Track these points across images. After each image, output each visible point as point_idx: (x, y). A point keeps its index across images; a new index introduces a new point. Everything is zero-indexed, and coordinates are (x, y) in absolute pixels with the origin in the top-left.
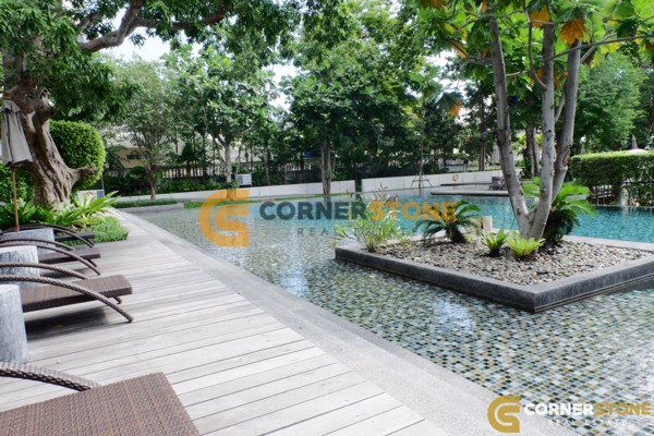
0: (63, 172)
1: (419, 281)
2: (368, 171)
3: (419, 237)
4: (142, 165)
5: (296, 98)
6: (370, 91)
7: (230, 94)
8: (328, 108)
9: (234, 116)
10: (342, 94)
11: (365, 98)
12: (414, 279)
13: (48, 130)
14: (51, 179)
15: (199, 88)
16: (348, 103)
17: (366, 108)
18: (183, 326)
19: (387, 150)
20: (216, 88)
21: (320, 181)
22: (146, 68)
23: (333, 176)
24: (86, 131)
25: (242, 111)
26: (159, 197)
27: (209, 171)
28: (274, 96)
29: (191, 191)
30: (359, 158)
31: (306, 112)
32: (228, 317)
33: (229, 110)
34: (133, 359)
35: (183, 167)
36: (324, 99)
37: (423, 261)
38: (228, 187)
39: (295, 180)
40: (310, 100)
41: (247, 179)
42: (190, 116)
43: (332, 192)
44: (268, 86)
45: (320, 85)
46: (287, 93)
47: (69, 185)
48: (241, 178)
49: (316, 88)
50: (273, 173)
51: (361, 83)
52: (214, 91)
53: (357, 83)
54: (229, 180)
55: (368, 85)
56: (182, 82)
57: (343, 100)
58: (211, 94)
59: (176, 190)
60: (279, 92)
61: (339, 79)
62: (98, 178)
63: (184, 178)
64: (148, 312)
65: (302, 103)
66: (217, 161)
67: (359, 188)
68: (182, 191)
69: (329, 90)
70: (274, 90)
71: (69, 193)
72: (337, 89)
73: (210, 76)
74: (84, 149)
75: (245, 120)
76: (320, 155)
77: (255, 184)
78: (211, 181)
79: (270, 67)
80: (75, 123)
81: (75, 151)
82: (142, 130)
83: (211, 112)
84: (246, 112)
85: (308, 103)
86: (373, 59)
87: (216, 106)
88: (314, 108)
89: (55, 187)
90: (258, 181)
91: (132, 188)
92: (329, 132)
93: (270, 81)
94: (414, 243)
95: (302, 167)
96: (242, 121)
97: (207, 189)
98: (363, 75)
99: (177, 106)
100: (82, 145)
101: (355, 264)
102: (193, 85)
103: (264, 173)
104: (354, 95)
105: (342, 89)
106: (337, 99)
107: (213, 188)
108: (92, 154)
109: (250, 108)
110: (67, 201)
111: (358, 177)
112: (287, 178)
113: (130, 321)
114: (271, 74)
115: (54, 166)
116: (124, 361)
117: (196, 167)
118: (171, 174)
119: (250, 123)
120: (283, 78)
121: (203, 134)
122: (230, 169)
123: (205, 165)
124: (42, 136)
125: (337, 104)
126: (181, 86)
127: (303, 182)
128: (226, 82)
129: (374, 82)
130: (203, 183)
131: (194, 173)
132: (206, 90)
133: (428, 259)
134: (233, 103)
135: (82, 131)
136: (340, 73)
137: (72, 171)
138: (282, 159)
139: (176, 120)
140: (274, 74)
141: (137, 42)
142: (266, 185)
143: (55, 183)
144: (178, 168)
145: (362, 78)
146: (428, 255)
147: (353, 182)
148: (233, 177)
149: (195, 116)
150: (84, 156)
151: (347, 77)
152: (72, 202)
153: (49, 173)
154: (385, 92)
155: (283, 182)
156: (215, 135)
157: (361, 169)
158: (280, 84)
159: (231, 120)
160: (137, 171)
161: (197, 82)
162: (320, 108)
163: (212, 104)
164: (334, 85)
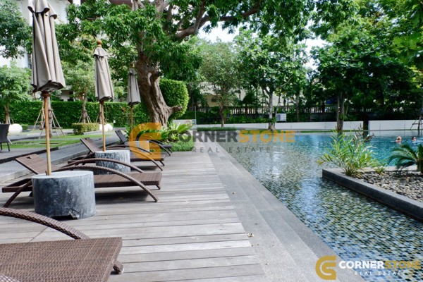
0: (164, 108)
1: (380, 203)
2: (375, 115)
3: (392, 168)
4: (217, 105)
5: (322, 62)
6: (380, 56)
7: (274, 60)
8: (344, 68)
9: (276, 75)
10: (356, 58)
11: (375, 60)
12: (376, 201)
13: (158, 85)
14: (158, 113)
15: (254, 57)
16: (360, 64)
17: (376, 68)
18: (180, 210)
19: (392, 99)
20: (265, 57)
21: (335, 120)
22: (223, 46)
23: (345, 117)
24: (179, 85)
25: (282, 71)
26: (226, 126)
27: (260, 111)
28: (305, 62)
29: (247, 123)
30: (370, 104)
31: (328, 71)
32: (210, 208)
33: (272, 71)
34: (141, 225)
35: (243, 107)
36: (342, 62)
37: (388, 188)
38: (270, 121)
39: (318, 119)
40: (331, 63)
41: (283, 117)
42: (248, 75)
43: (344, 128)
44: (301, 55)
45: (340, 52)
46: (315, 58)
47: (167, 116)
48: (279, 116)
49: (336, 55)
50: (302, 113)
51: (372, 50)
52: (264, 59)
53: (369, 50)
54: (271, 117)
55: (378, 51)
56: (245, 53)
57: (357, 62)
58: (262, 61)
59: (238, 122)
60: (308, 58)
61: (355, 47)
62: (184, 113)
63: (243, 114)
64: (169, 198)
65: (325, 65)
66: (264, 105)
67: (366, 127)
68: (241, 123)
69: (346, 56)
70: (305, 57)
71: (167, 121)
72: (353, 55)
73: (262, 49)
74: (177, 95)
75: (283, 77)
76: (336, 103)
77: (288, 121)
78: (260, 117)
79: (304, 41)
80: (173, 81)
81: (171, 97)
82: (218, 84)
83: (261, 73)
84: (285, 73)
85: (329, 66)
86: (385, 30)
87: (264, 68)
88: (333, 68)
89: (160, 117)
90: (291, 118)
91: (212, 119)
92: (345, 86)
93: (303, 51)
94: (388, 172)
95: (323, 111)
96: (281, 79)
97: (257, 122)
98: (374, 43)
99: (240, 69)
100: (175, 93)
101: (335, 183)
102: (251, 56)
103: (296, 113)
104: (366, 59)
105: (356, 55)
106: (352, 62)
107: (260, 122)
108: (181, 98)
109: (287, 69)
110: (165, 125)
111: (366, 119)
112: (311, 118)
113: (156, 201)
114: (304, 46)
115: (160, 105)
116: (136, 225)
117: (251, 108)
118: (235, 111)
119: (287, 80)
120: (313, 48)
121: (256, 87)
122: (272, 110)
123: (257, 107)
124: (154, 88)
125: (352, 65)
126: (243, 56)
127: (323, 121)
128: (273, 53)
129: (384, 48)
130: (255, 118)
131: (250, 112)
132: (259, 58)
133: (393, 187)
134: (277, 66)
135: (176, 85)
136: (356, 42)
137: (169, 108)
138: (310, 104)
139: (239, 78)
140: (307, 47)
141: (207, 31)
142: (296, 121)
143: (160, 115)
144: (240, 108)
145: (373, 46)
146: (395, 184)
147: (362, 122)
148: (274, 115)
149: (251, 75)
150: (177, 100)
151: (361, 45)
152: (168, 126)
153: (157, 109)
154: (393, 55)
155: (308, 120)
156: (264, 88)
157: (369, 113)
158: (311, 52)
159: (274, 77)
160: (216, 109)
161: (253, 53)
162: (338, 69)
163: (262, 67)
164: (350, 52)
